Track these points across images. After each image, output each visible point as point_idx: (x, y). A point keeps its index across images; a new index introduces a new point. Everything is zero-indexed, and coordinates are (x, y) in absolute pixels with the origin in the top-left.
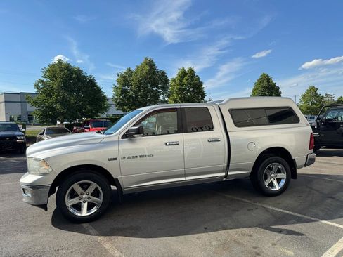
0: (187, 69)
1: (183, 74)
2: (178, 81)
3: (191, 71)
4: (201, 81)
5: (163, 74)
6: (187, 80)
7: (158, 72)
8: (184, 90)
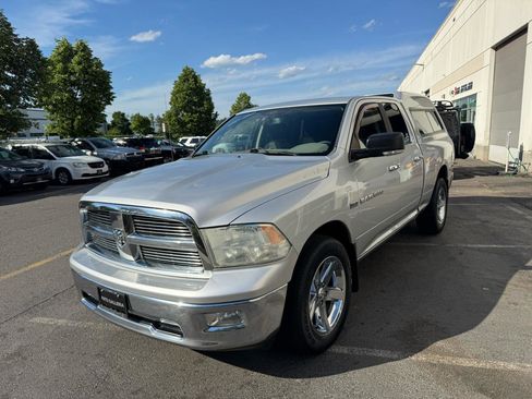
0: (74, 45)
1: (67, 53)
2: (59, 66)
3: (85, 49)
4: (104, 68)
5: (32, 44)
6: (79, 63)
7: (18, 41)
8: (73, 84)
